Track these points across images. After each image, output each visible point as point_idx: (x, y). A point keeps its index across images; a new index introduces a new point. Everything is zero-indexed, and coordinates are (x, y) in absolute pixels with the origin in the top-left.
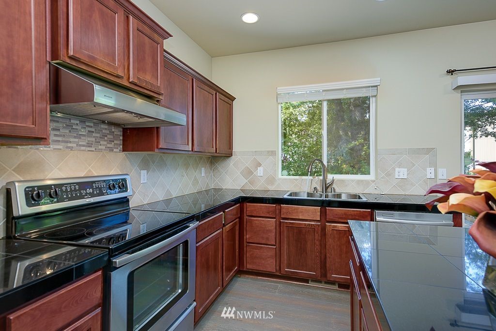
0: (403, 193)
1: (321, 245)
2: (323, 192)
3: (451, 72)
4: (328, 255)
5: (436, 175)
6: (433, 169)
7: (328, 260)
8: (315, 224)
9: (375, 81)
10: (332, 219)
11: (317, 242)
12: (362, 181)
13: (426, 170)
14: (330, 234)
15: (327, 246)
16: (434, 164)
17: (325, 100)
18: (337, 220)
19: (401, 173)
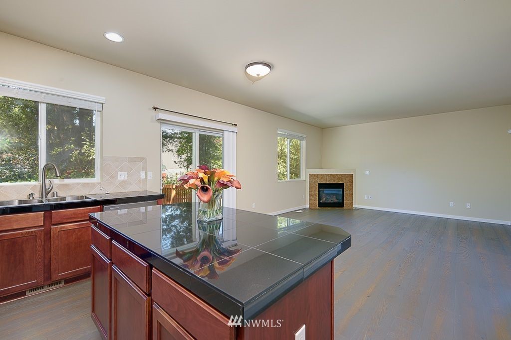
0: (124, 191)
1: (44, 249)
2: (42, 198)
3: (155, 108)
4: (53, 257)
5: (146, 176)
6: (144, 172)
7: (53, 262)
8: (37, 230)
9: (102, 99)
10: (60, 221)
11: (39, 248)
12: (88, 184)
13: (140, 173)
14: (57, 236)
15: (52, 249)
16: (145, 169)
17: (44, 103)
18: (65, 221)
19: (122, 176)
